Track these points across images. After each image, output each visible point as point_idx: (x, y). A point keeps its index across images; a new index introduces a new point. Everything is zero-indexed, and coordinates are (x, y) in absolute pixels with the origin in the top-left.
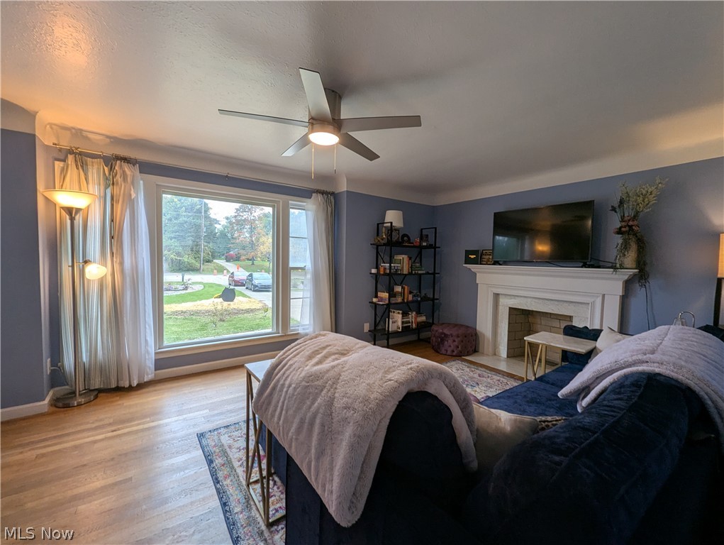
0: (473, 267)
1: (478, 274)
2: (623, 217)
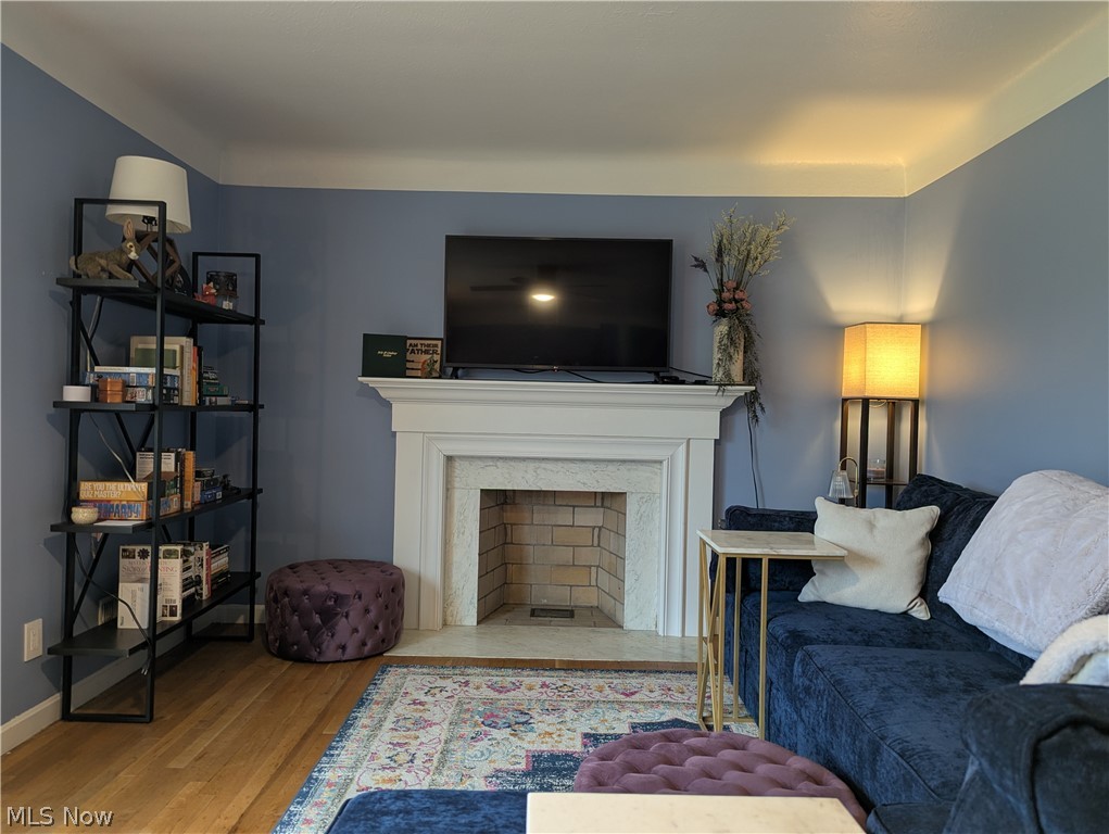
0: (384, 385)
1: (395, 407)
2: (721, 283)
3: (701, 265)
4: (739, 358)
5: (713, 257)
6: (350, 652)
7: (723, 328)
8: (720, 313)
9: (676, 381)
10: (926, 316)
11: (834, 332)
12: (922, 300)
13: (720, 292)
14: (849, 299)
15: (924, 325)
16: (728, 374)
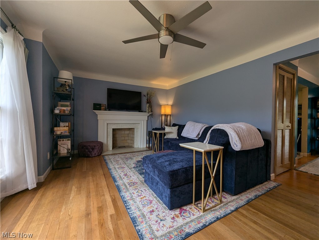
0: (97, 112)
1: (98, 115)
2: (148, 99)
3: (145, 96)
4: (150, 109)
5: (147, 95)
6: (97, 155)
7: (148, 105)
8: (148, 103)
9: (142, 112)
10: (171, 105)
11: (160, 106)
12: (171, 102)
13: (147, 100)
14: (162, 102)
15: (171, 106)
16: (149, 111)
